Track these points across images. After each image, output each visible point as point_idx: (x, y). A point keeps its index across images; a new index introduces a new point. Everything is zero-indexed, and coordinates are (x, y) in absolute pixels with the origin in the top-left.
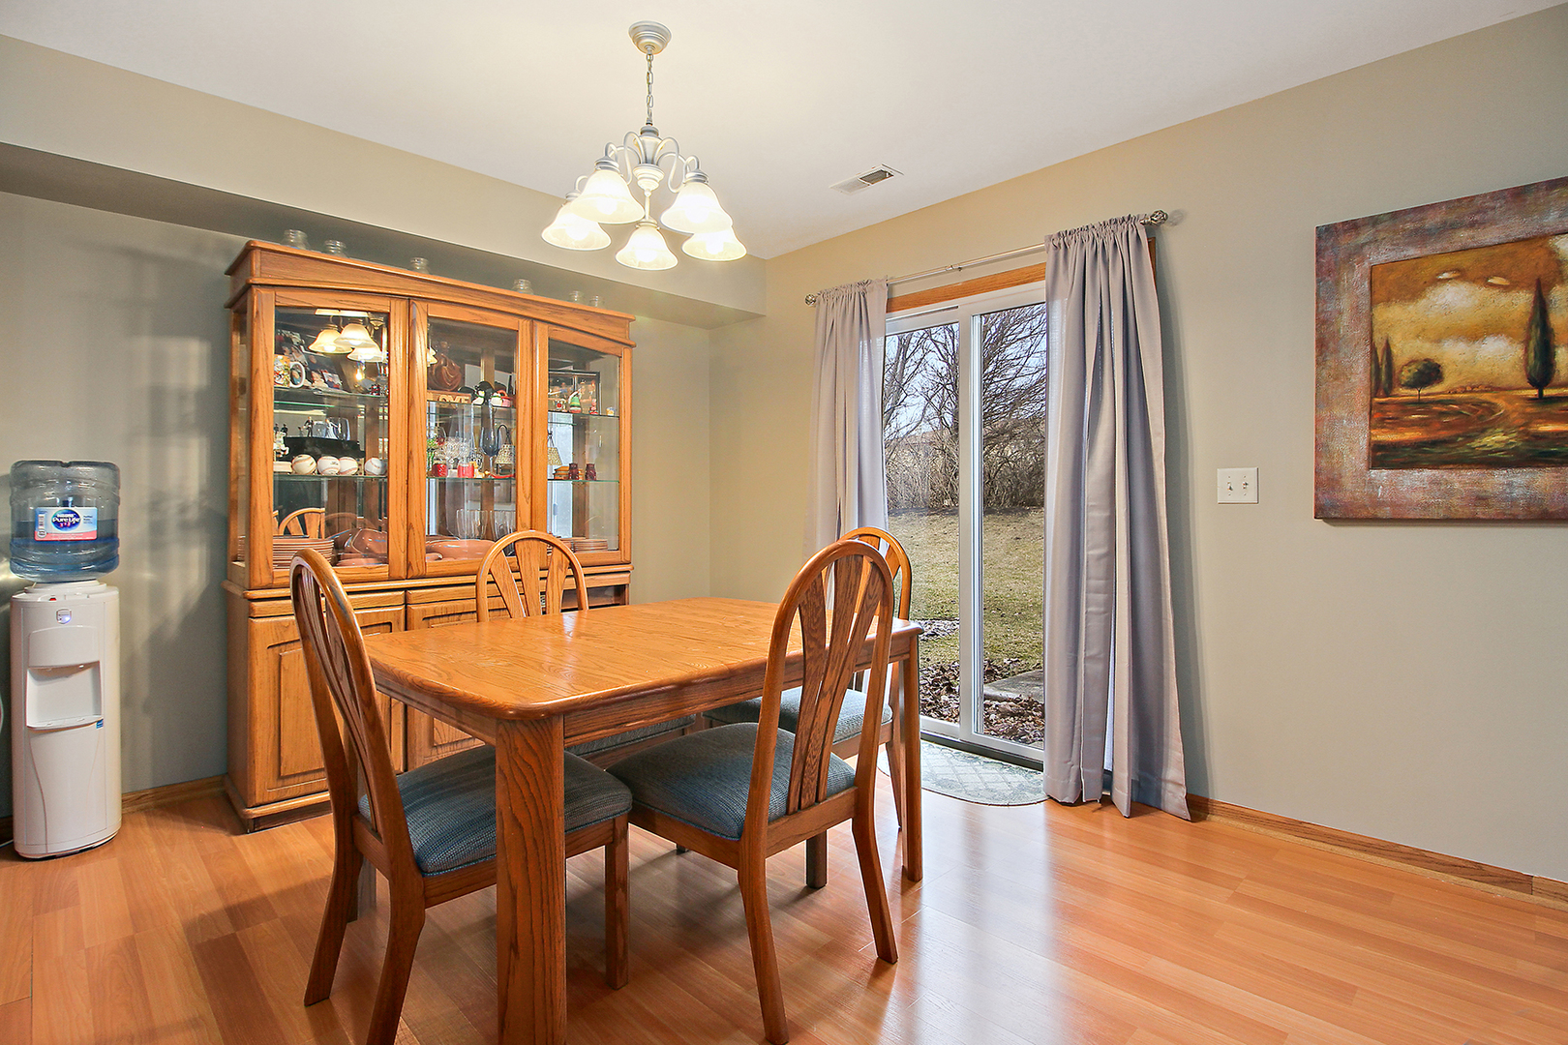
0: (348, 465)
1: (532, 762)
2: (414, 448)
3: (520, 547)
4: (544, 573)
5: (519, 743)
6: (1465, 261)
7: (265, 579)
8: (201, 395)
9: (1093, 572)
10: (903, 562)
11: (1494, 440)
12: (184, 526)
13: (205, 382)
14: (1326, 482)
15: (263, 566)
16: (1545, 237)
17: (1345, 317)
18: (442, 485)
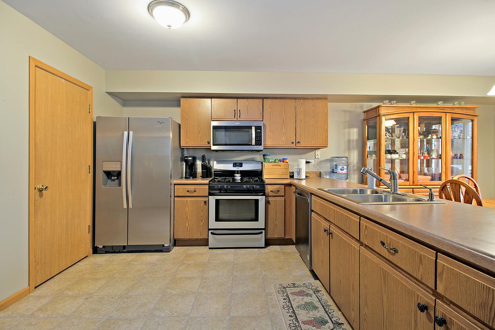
2: (415, 151)
8: (357, 140)
12: (354, 170)
13: (357, 138)
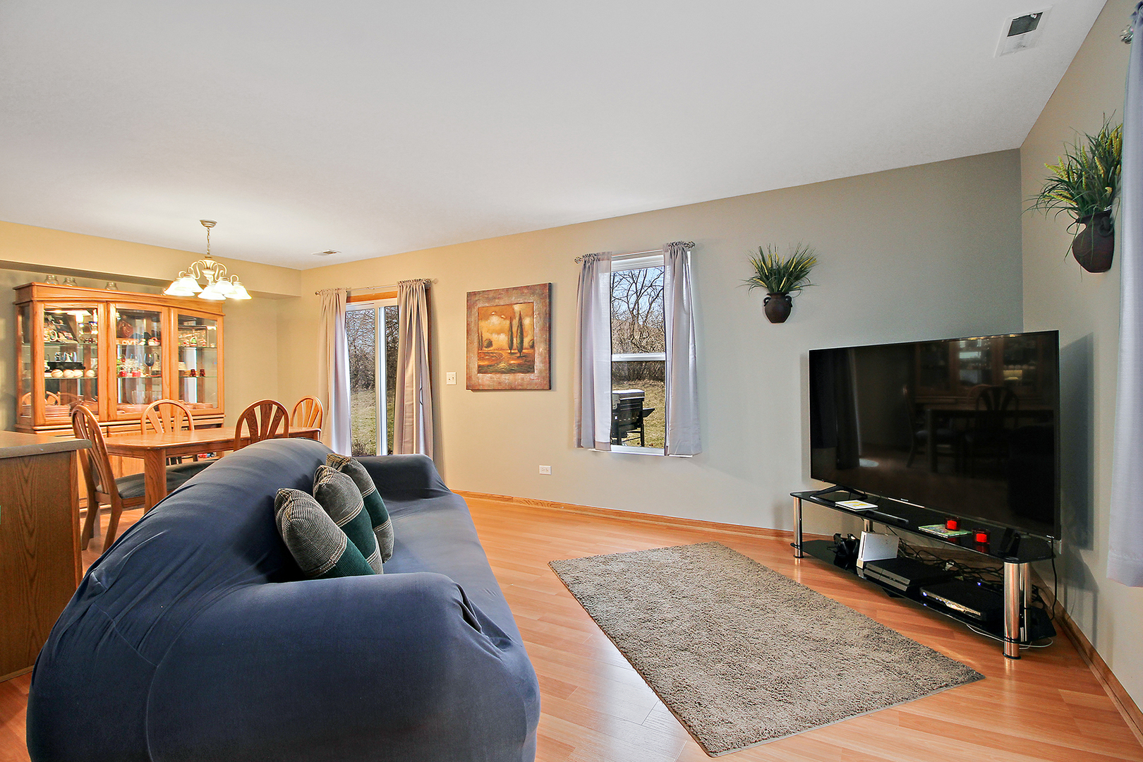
0: (78, 373)
1: (155, 461)
2: (110, 365)
3: (161, 406)
4: (172, 419)
5: (152, 458)
6: (497, 309)
7: (42, 422)
9: (407, 410)
10: (320, 411)
11: (502, 365)
14: (469, 378)
15: (41, 416)
16: (512, 304)
17: (473, 323)
18: (124, 380)
